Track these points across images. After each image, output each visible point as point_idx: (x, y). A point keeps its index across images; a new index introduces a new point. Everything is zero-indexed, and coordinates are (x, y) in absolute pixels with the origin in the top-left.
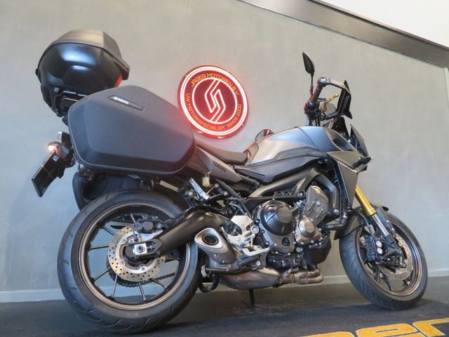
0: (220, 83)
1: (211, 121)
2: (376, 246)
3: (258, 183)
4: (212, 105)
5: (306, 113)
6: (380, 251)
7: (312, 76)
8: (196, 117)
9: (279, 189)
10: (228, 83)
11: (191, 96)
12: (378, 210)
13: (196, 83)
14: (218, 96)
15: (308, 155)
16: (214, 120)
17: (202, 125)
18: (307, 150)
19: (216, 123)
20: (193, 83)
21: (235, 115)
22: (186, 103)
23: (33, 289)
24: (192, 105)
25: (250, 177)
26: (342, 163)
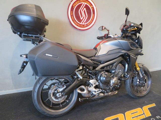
0: (86, 5)
1: (81, 24)
2: (137, 81)
3: (99, 64)
4: (82, 16)
5: (122, 32)
6: (138, 83)
7: (128, 16)
8: (75, 22)
9: (107, 66)
10: (89, 4)
11: (73, 12)
12: (141, 68)
13: (75, 6)
14: (84, 11)
15: (119, 52)
16: (82, 23)
17: (77, 25)
18: (120, 50)
19: (83, 24)
20: (74, 6)
21: (91, 20)
22: (71, 16)
23: (23, 88)
24: (73, 17)
25: (97, 62)
26: (132, 56)
